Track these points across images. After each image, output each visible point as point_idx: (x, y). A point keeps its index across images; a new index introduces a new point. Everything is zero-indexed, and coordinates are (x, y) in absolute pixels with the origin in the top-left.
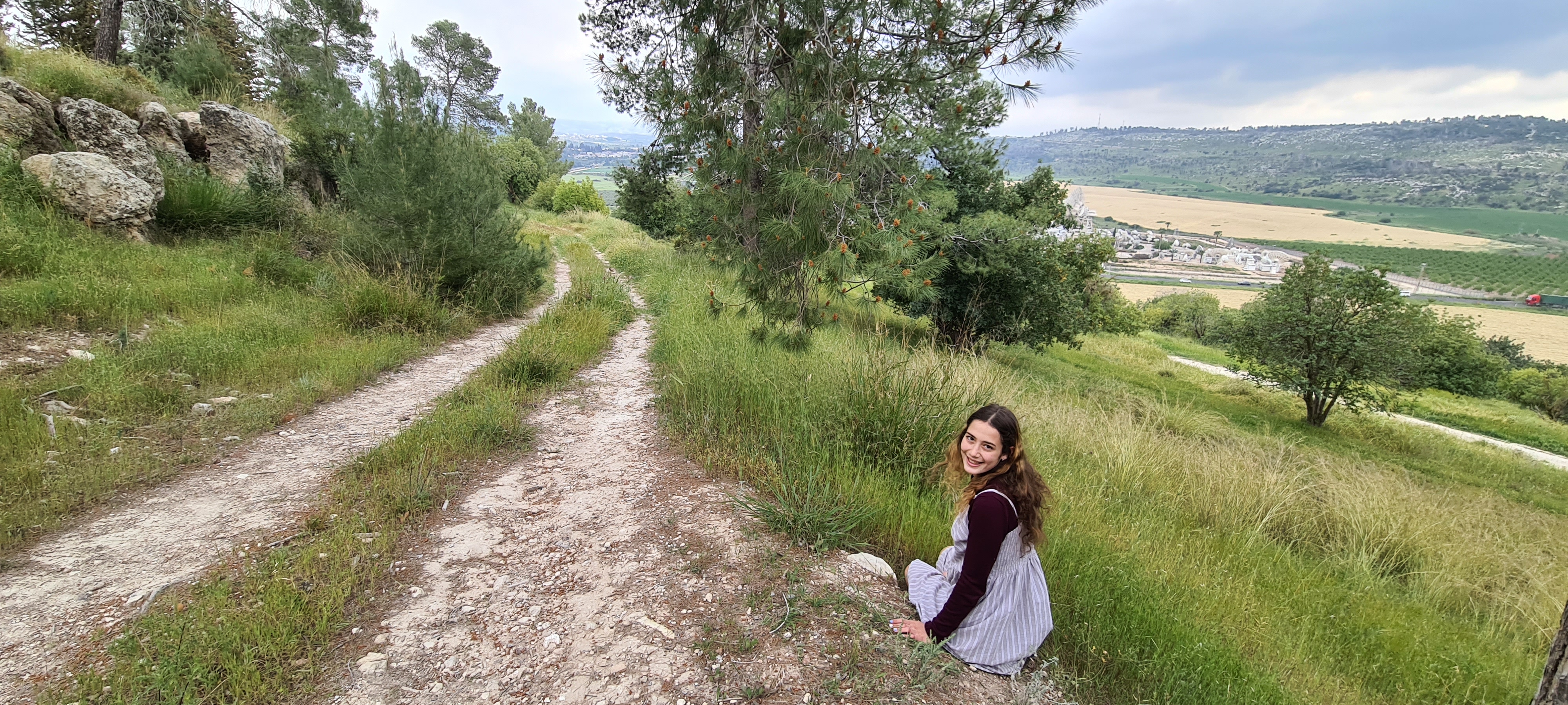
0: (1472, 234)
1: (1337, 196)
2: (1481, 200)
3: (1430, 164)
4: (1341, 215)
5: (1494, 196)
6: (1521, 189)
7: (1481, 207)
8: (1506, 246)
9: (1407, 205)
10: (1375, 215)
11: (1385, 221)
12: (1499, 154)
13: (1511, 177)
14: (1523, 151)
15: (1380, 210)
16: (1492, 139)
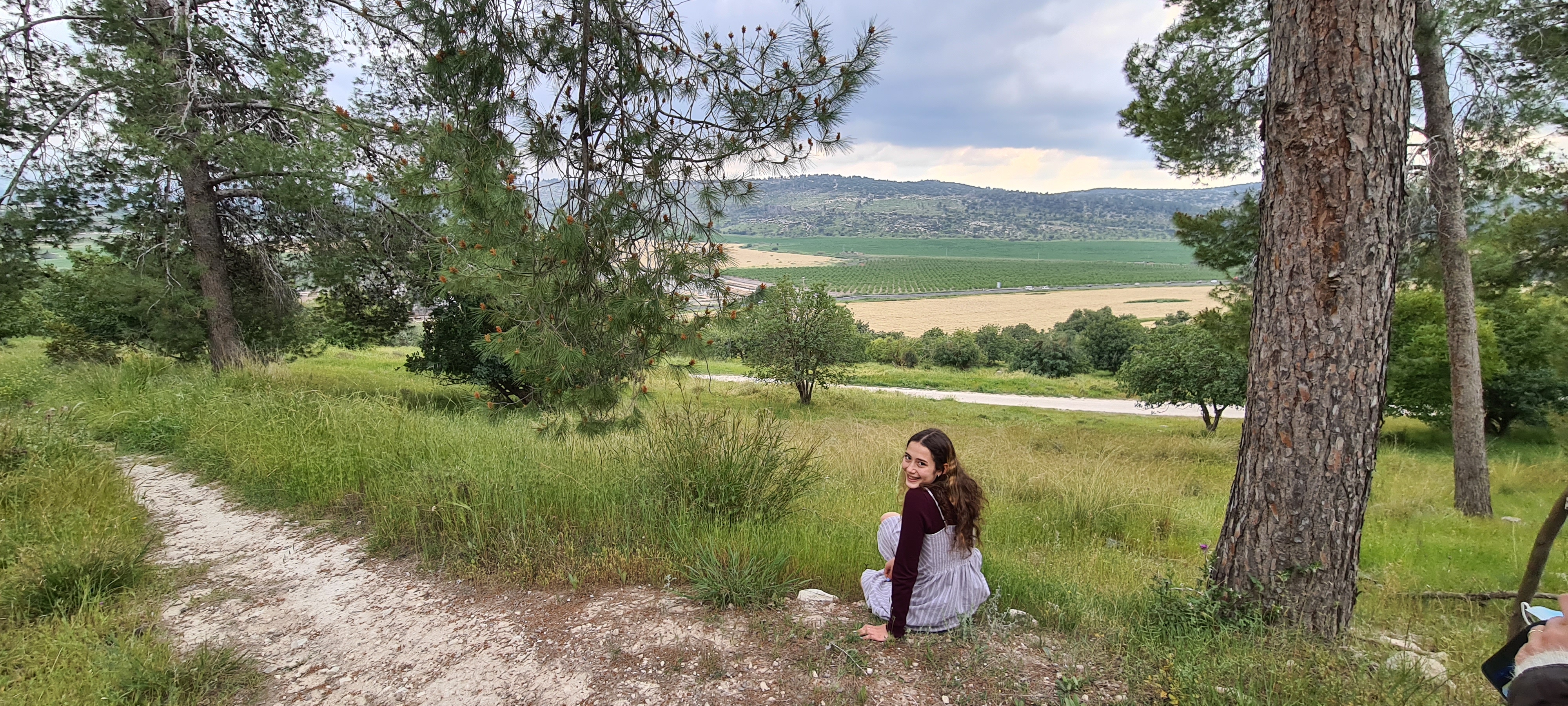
0: (821, 254)
1: (744, 233)
2: (821, 231)
3: (790, 208)
4: (749, 246)
5: (827, 228)
6: (839, 222)
7: (821, 236)
8: (839, 260)
9: (784, 237)
10: (768, 245)
11: (775, 249)
12: (823, 200)
13: (832, 214)
14: (834, 197)
15: (770, 241)
16: (818, 190)
